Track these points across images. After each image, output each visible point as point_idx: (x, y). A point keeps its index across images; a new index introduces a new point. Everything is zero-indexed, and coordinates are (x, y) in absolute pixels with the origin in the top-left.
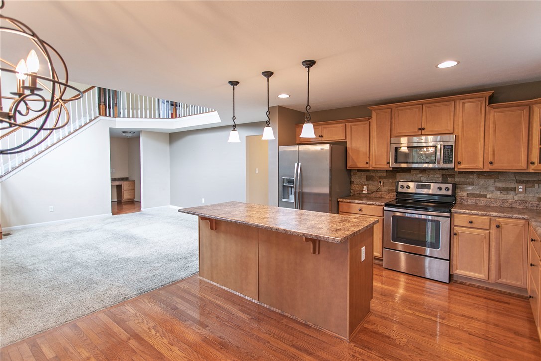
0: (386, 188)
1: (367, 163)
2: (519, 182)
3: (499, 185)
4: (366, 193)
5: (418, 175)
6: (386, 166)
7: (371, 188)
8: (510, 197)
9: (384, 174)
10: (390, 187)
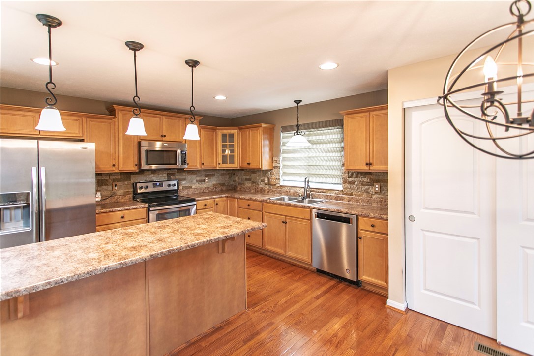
0: (122, 192)
1: (114, 165)
2: (206, 176)
3: (198, 179)
4: (100, 199)
5: (150, 176)
6: (134, 169)
7: (105, 193)
8: (204, 186)
9: (119, 177)
10: (125, 189)
